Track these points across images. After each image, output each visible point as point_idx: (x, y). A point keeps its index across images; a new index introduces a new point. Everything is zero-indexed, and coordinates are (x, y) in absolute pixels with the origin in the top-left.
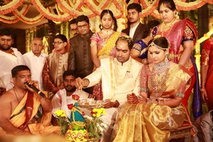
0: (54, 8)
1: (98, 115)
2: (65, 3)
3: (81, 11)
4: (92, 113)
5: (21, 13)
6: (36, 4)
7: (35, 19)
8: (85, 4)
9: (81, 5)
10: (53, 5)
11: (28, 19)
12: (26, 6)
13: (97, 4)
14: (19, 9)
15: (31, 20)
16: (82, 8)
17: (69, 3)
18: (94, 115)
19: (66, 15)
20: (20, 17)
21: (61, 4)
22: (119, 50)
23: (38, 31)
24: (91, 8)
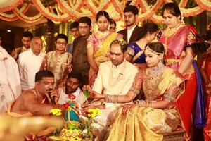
0: (54, 7)
1: (93, 115)
2: (65, 4)
3: (81, 12)
4: (87, 113)
5: (20, 11)
6: (36, 3)
7: (34, 18)
8: (85, 5)
9: (81, 6)
10: (53, 4)
11: (27, 18)
12: (26, 4)
13: (97, 6)
14: (19, 7)
15: (31, 18)
16: (82, 9)
17: (69, 4)
18: (89, 115)
19: (65, 16)
20: (19, 15)
21: (62, 4)
22: (112, 54)
23: (36, 30)
24: (91, 9)
